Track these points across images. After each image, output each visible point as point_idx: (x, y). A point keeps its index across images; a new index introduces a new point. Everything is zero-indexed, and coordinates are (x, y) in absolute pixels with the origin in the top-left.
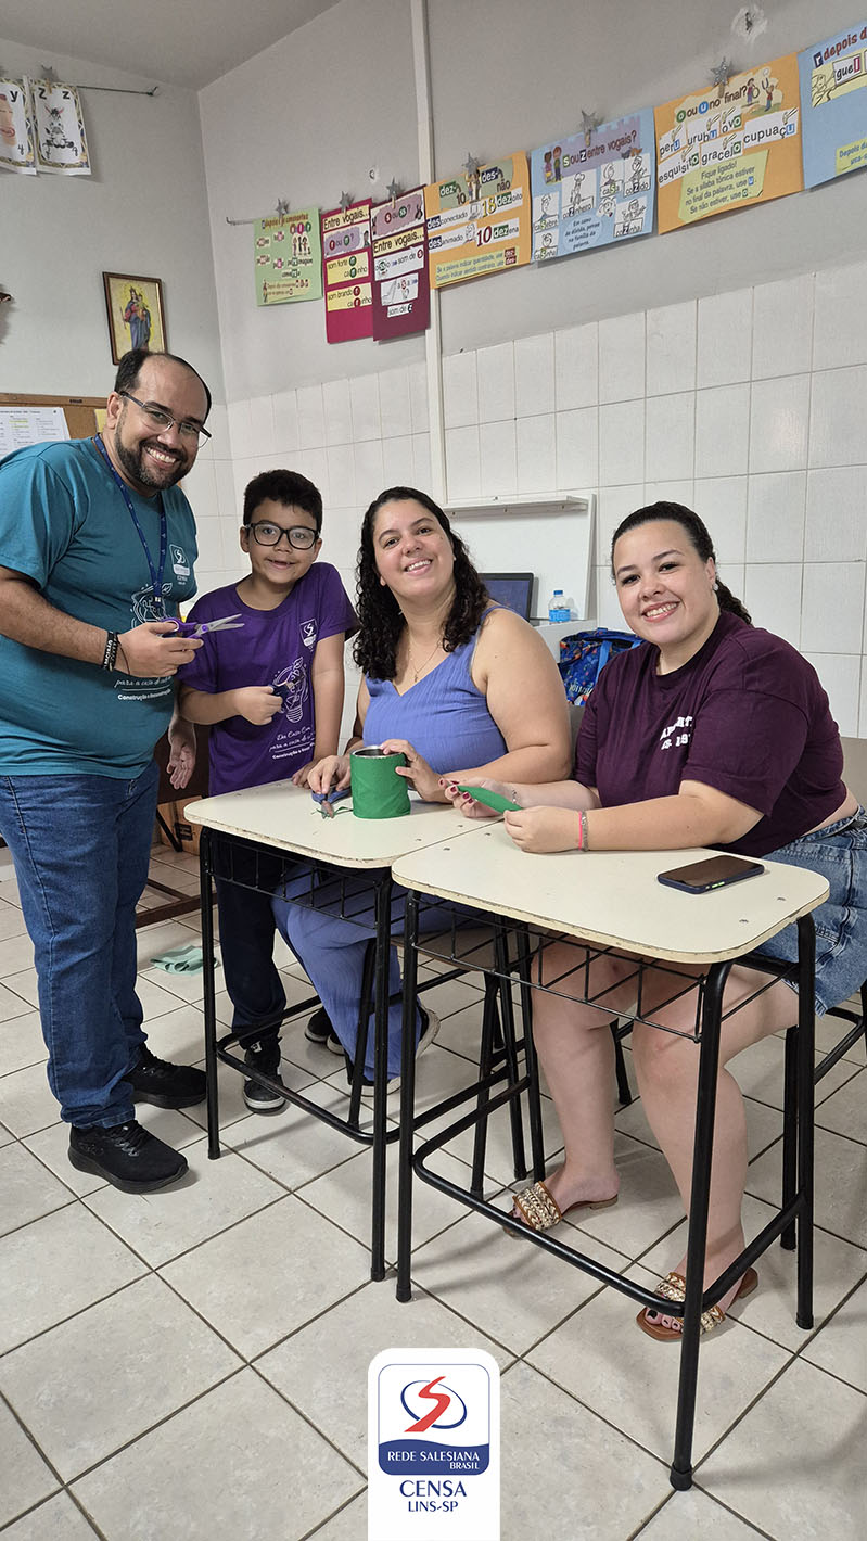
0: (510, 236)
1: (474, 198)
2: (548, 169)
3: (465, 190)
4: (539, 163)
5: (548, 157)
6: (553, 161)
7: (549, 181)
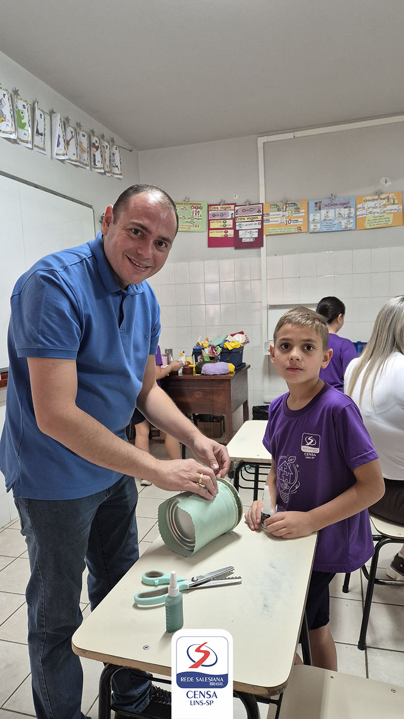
0: (299, 223)
1: (284, 210)
2: (316, 207)
3: (281, 207)
4: (312, 205)
5: (316, 203)
6: (318, 205)
7: (316, 210)
